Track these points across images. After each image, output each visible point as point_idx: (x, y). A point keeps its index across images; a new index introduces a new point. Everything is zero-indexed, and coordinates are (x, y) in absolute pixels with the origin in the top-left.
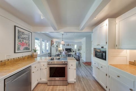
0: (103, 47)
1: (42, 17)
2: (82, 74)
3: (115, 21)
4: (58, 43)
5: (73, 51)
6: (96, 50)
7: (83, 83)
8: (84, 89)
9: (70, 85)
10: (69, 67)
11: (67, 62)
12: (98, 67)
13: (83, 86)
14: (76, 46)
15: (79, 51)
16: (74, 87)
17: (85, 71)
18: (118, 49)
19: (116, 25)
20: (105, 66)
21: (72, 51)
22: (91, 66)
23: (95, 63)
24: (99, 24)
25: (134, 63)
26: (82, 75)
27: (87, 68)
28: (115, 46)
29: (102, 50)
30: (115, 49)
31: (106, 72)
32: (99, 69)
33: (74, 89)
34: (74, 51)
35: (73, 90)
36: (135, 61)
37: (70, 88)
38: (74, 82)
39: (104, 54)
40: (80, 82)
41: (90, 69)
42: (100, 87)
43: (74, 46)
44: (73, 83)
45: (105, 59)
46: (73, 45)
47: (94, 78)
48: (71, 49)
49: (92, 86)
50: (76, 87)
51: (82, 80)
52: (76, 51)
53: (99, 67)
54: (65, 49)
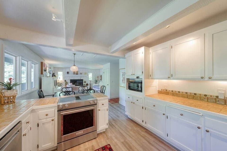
0: (139, 77)
1: (54, 17)
2: (112, 116)
3: (149, 51)
4: (54, 68)
5: (86, 84)
6: (129, 81)
7: (116, 126)
8: (121, 133)
9: (101, 136)
10: (99, 109)
11: (97, 100)
12: (132, 101)
13: (118, 129)
14: (90, 75)
15: (96, 83)
16: (107, 136)
17: (114, 111)
18: (152, 79)
19: (150, 55)
20: (142, 98)
21: (84, 83)
22: (119, 103)
23: (129, 98)
24: (133, 50)
25: (161, 91)
26: (112, 118)
27: (115, 107)
28: (149, 76)
29: (137, 80)
30: (149, 79)
31: (142, 105)
32: (134, 103)
33: (108, 139)
34: (89, 83)
35: (107, 141)
36: (162, 90)
37: (102, 140)
38: (105, 130)
39: (140, 85)
40: (112, 127)
41: (119, 107)
42: (135, 124)
43: (88, 75)
44: (104, 132)
45: (141, 91)
46: (85, 73)
47: (127, 116)
48: (82, 80)
49: (128, 126)
50: (109, 135)
51: (114, 124)
52: (90, 84)
53: (135, 101)
54: (69, 81)
